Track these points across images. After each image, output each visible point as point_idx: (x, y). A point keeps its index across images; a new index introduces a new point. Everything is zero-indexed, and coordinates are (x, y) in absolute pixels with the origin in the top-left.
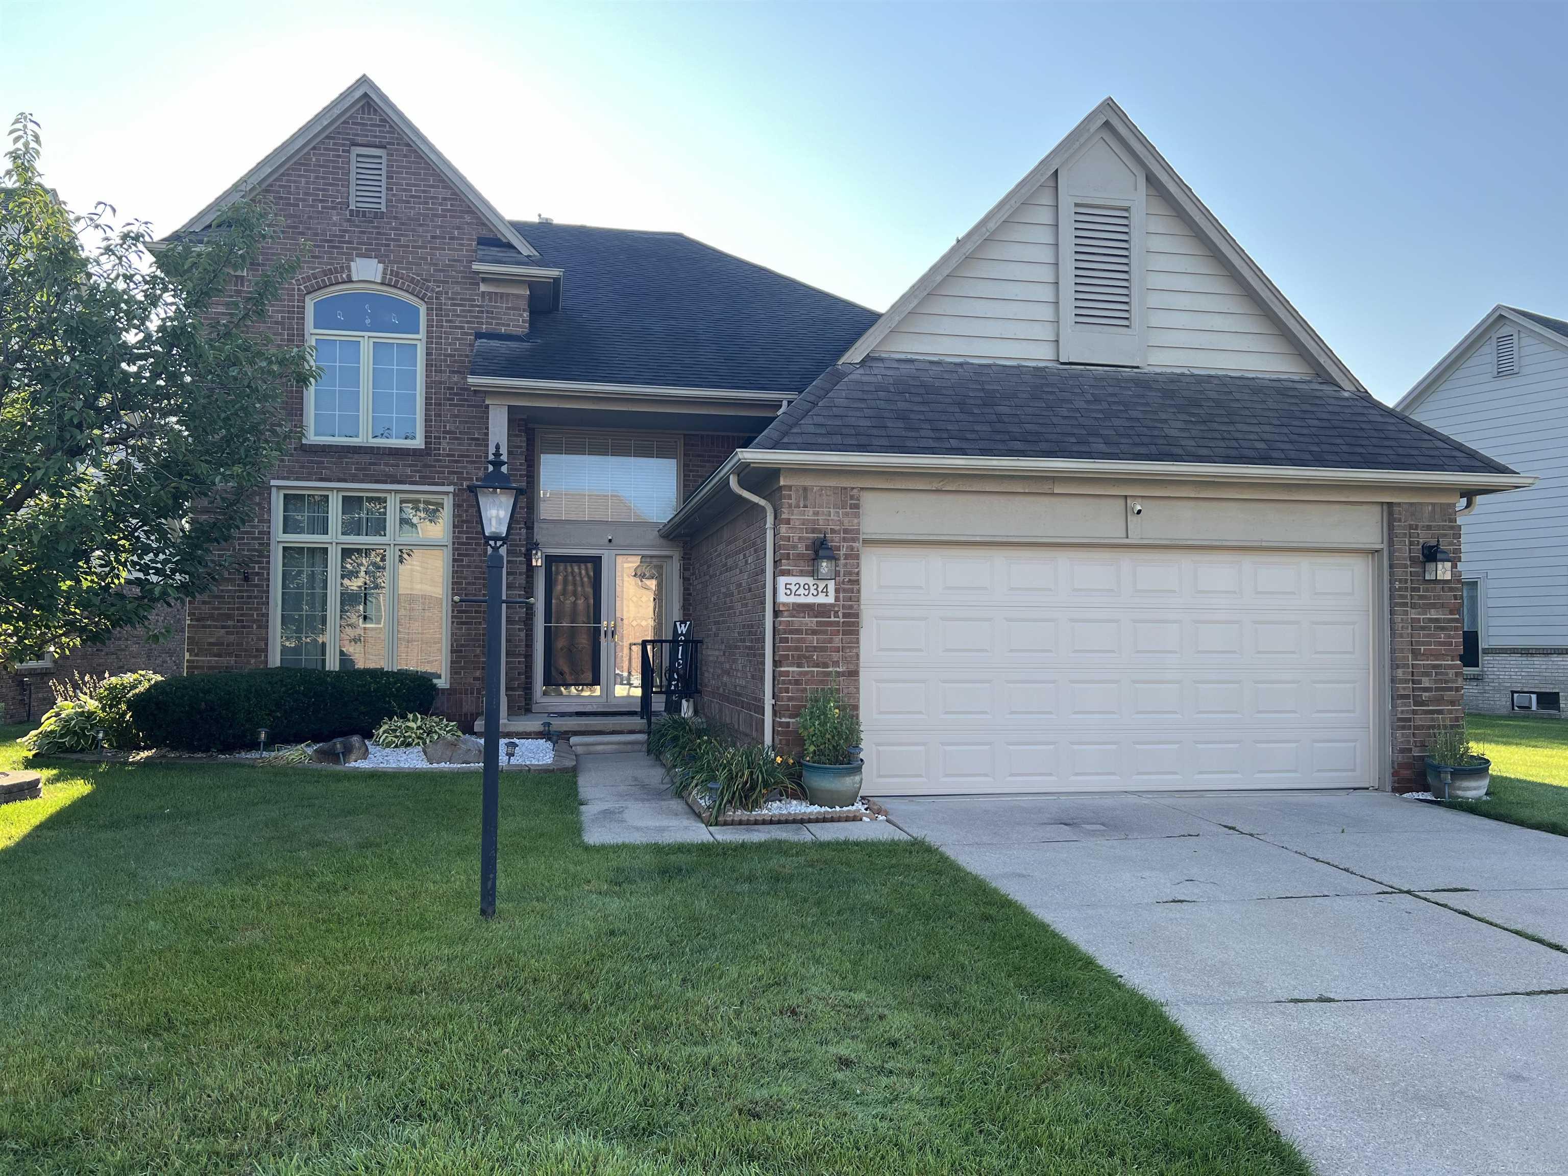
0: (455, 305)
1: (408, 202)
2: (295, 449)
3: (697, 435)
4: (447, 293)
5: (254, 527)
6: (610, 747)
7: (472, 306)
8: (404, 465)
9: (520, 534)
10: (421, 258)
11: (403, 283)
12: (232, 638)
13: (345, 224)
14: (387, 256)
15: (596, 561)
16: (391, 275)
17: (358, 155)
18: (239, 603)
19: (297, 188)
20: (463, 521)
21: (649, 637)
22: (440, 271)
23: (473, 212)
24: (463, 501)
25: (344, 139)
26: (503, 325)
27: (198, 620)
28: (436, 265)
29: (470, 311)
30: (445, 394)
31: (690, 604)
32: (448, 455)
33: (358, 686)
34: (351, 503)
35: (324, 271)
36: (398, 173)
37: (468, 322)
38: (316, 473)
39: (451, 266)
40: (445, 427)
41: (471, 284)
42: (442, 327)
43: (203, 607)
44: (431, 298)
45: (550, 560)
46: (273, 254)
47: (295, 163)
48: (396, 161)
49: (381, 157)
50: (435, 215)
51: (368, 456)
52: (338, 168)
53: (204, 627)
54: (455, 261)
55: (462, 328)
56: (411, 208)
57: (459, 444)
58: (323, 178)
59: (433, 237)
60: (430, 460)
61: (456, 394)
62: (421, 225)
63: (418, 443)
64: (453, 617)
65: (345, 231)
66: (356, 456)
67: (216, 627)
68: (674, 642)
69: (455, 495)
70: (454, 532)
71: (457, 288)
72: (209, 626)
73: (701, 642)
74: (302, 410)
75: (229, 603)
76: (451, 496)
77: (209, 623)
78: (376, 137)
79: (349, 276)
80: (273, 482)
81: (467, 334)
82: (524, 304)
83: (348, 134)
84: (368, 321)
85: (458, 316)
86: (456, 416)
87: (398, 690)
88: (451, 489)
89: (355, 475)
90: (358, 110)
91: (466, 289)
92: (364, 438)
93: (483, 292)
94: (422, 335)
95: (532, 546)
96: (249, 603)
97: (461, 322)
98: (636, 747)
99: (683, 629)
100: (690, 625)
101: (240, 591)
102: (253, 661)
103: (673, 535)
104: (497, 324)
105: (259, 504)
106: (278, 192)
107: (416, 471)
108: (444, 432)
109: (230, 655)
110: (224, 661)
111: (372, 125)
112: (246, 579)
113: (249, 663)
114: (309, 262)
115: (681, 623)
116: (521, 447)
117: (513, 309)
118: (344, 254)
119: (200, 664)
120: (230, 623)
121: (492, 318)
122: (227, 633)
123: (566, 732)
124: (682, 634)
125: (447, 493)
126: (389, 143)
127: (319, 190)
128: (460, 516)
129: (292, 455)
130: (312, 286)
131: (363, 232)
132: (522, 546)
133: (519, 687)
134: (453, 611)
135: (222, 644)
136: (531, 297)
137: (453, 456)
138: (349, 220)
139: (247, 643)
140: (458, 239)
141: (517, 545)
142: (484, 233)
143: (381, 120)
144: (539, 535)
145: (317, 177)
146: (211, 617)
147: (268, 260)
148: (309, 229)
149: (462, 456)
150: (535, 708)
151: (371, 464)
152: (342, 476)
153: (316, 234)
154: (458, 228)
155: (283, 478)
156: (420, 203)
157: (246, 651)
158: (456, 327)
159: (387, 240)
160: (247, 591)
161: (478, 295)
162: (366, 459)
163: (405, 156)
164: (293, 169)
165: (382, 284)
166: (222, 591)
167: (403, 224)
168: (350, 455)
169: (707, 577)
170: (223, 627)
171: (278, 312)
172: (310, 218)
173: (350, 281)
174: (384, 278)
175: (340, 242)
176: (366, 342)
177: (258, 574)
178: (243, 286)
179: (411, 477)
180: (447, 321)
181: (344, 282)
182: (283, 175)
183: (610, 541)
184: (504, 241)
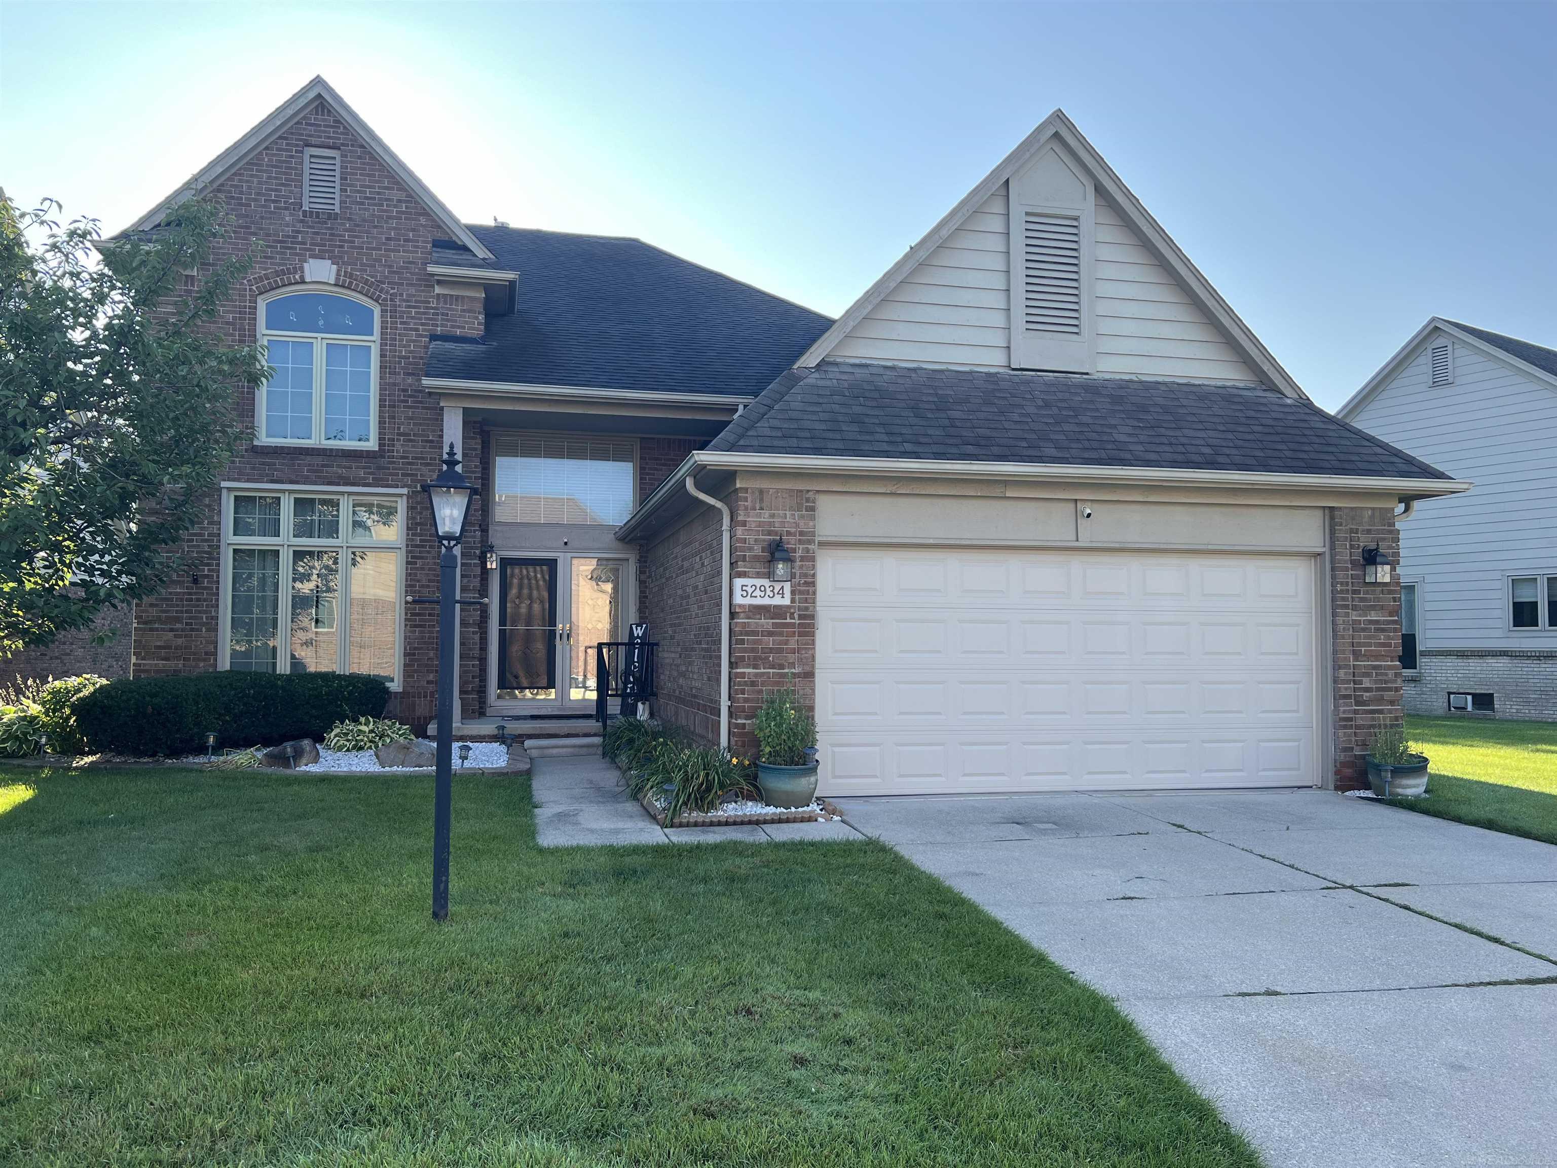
0: (409, 307)
1: (363, 204)
2: (246, 450)
3: (653, 439)
4: (401, 295)
5: (203, 528)
6: (565, 750)
7: (427, 308)
8: (357, 467)
9: (474, 537)
10: (375, 260)
11: (357, 285)
12: (180, 641)
13: (298, 225)
14: (341, 258)
15: (552, 564)
16: (345, 276)
17: (311, 156)
18: (188, 605)
19: (249, 187)
20: (417, 524)
21: (605, 640)
22: (394, 272)
23: (428, 214)
24: (418, 503)
25: (297, 140)
26: (459, 327)
27: (145, 623)
28: (391, 266)
29: (425, 313)
30: (399, 396)
31: (647, 608)
32: (402, 458)
33: (310, 689)
34: (303, 505)
35: (276, 271)
36: (353, 174)
37: (422, 324)
38: (267, 475)
39: (407, 268)
40: (399, 428)
41: (426, 286)
42: (396, 328)
43: (150, 609)
44: (385, 300)
45: (505, 563)
46: (224, 254)
47: (247, 163)
48: (351, 162)
49: (335, 158)
50: (389, 217)
51: (321, 458)
52: (291, 168)
53: (151, 630)
54: (410, 263)
55: (417, 330)
56: (365, 209)
57: (413, 447)
58: (276, 178)
59: (388, 239)
60: (383, 462)
61: (410, 396)
62: (375, 227)
63: (372, 444)
64: (406, 620)
65: (298, 232)
66: (309, 458)
67: (163, 630)
68: (630, 645)
69: (408, 497)
70: (408, 535)
71: (412, 291)
72: (157, 630)
73: (657, 644)
74: (253, 411)
75: (177, 606)
76: (405, 498)
77: (156, 626)
78: (329, 138)
79: (302, 277)
80: (224, 484)
81: (421, 336)
82: (479, 307)
83: (302, 135)
84: (321, 323)
85: (412, 318)
86: (411, 418)
87: (351, 693)
88: (405, 491)
89: (307, 477)
90: (312, 110)
91: (423, 291)
92: (317, 439)
93: (438, 295)
94: (376, 336)
95: (487, 548)
96: (198, 606)
97: (415, 324)
98: (591, 750)
99: (638, 632)
100: (646, 628)
101: (190, 594)
102: (202, 664)
103: (630, 537)
104: (453, 326)
105: (209, 506)
106: (230, 192)
107: (370, 473)
108: (399, 434)
109: (178, 658)
110: (172, 664)
111: (325, 126)
112: (195, 581)
113: (197, 666)
114: (261, 263)
115: (637, 625)
116: (475, 449)
117: (469, 311)
118: (297, 255)
119: (147, 668)
120: (178, 626)
121: (448, 320)
122: (175, 636)
123: (520, 736)
124: (638, 637)
125: (401, 495)
126: (343, 145)
127: (272, 190)
128: (414, 518)
129: (243, 456)
130: (264, 286)
131: (317, 233)
132: (476, 548)
133: (473, 690)
134: (406, 614)
135: (169, 647)
136: (487, 299)
137: (407, 458)
138: (302, 221)
139: (196, 646)
140: (412, 241)
141: (472, 548)
142: (439, 235)
143: (335, 121)
144: (495, 537)
145: (269, 178)
146: (159, 620)
147: (219, 260)
148: (261, 229)
149: (416, 458)
150: (489, 712)
151: (323, 466)
152: (293, 477)
153: (268, 235)
154: (413, 230)
155: (234, 480)
156: (375, 205)
157: (195, 654)
158: (411, 329)
159: (340, 241)
160: (196, 593)
161: (433, 297)
162: (318, 460)
163: (360, 157)
164: (245, 169)
165: (336, 285)
166: (171, 593)
167: (358, 226)
168: (302, 457)
169: (664, 580)
170: (172, 630)
171: (228, 312)
172: (262, 218)
173: (303, 282)
174: (337, 279)
175: (292, 243)
176: (320, 343)
177: (207, 576)
178: (193, 285)
179: (365, 479)
180: (401, 323)
181: (297, 283)
182: (235, 174)
183: (566, 543)
184: (460, 243)
